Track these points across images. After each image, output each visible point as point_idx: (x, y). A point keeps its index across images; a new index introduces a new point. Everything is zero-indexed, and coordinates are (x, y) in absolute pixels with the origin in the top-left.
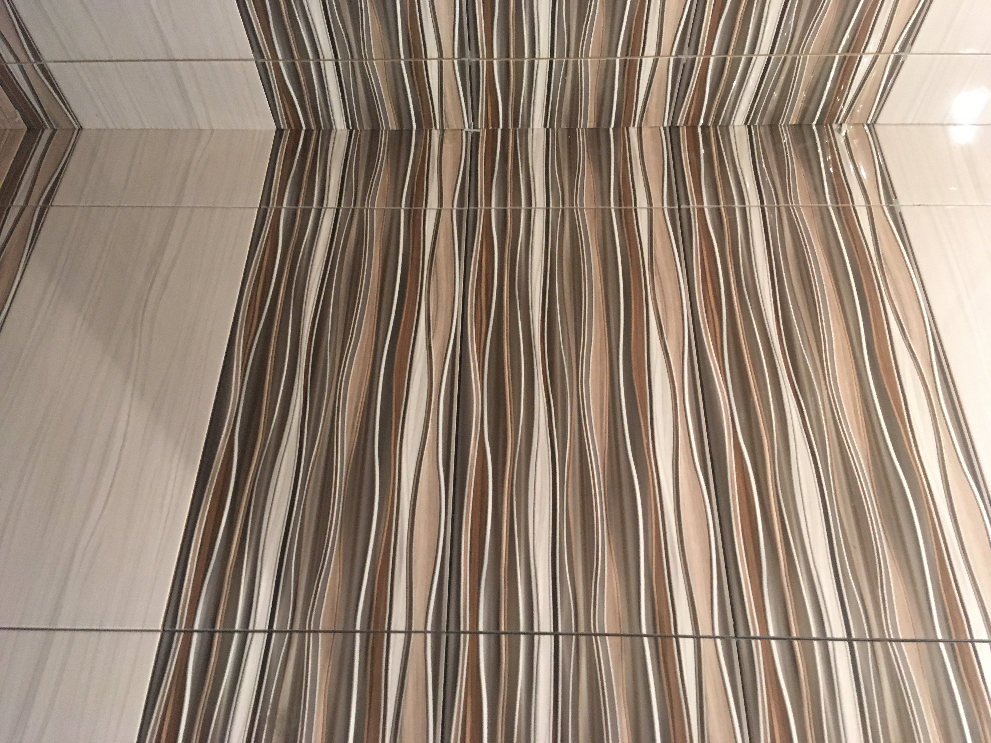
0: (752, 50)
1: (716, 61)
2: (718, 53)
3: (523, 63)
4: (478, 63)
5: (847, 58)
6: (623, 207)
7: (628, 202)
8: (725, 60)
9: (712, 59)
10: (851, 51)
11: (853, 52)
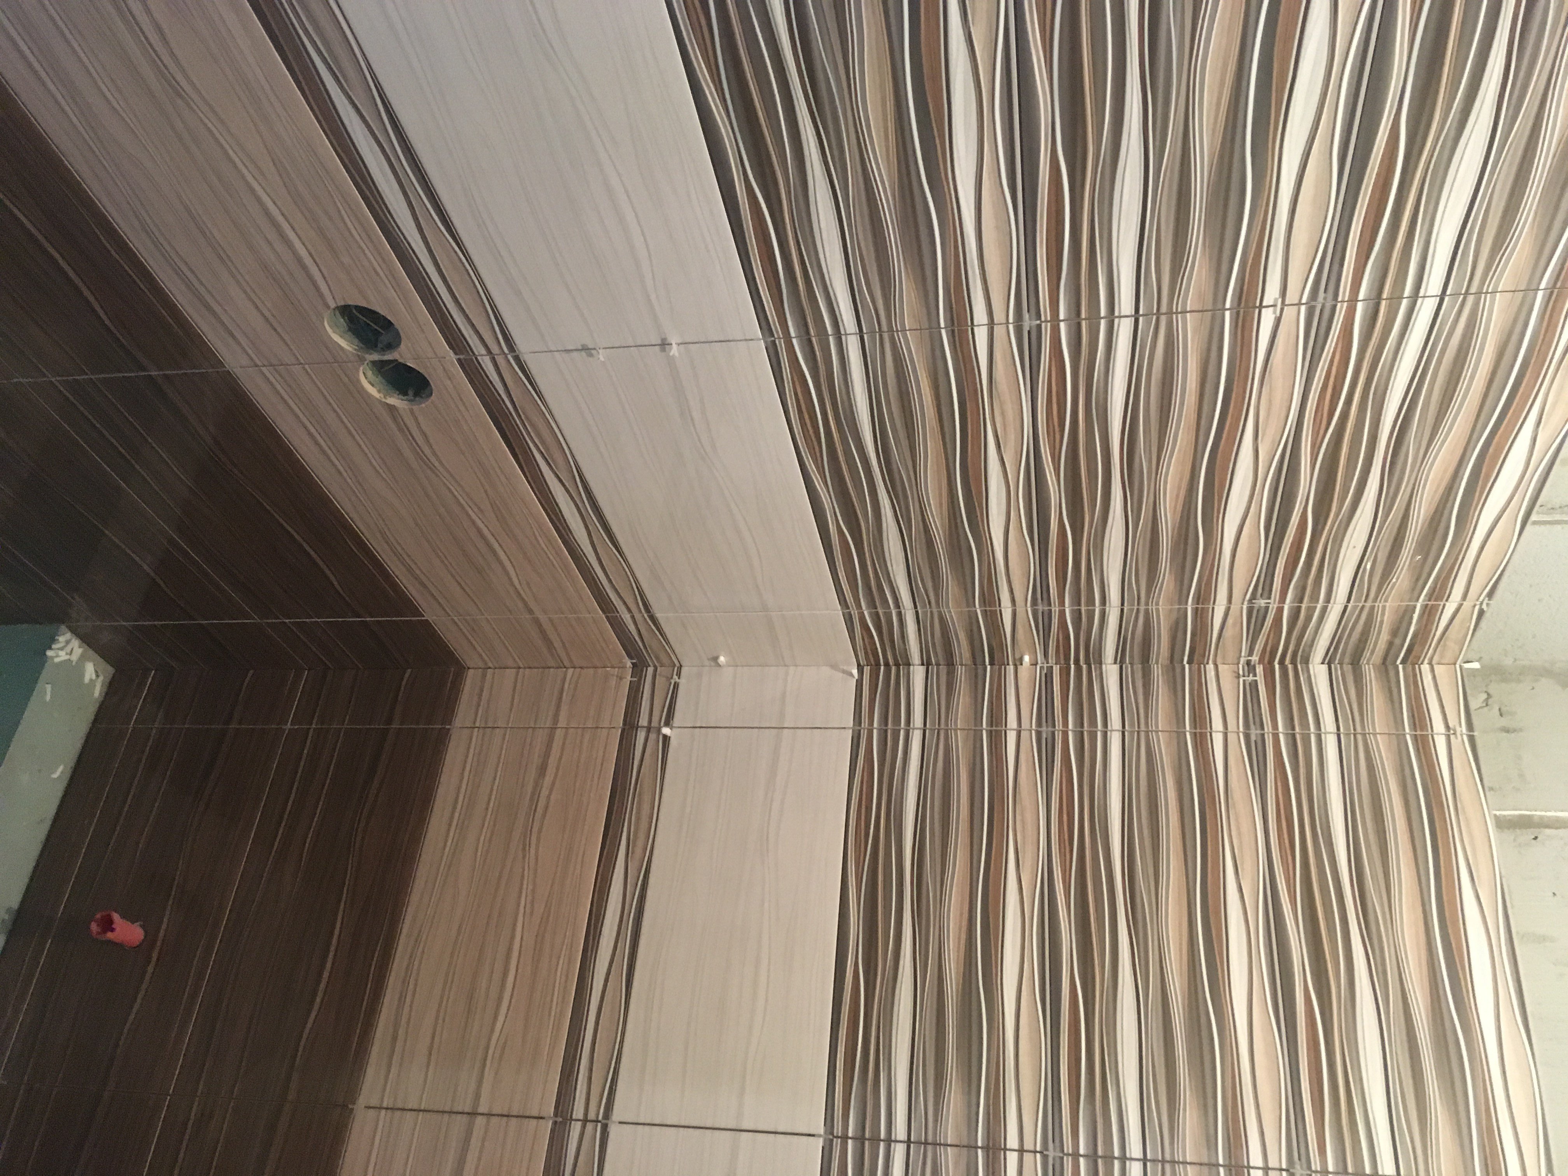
0: (1328, 600)
1: (1291, 609)
2: (1292, 602)
3: (1094, 610)
4: (1050, 611)
5: (1429, 607)
6: (1198, 730)
7: (1203, 725)
8: (1299, 608)
9: (1286, 608)
10: (1433, 599)
11: (1435, 600)
